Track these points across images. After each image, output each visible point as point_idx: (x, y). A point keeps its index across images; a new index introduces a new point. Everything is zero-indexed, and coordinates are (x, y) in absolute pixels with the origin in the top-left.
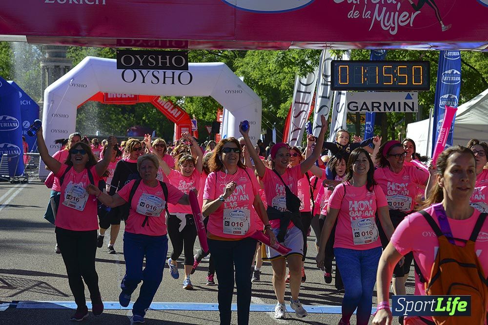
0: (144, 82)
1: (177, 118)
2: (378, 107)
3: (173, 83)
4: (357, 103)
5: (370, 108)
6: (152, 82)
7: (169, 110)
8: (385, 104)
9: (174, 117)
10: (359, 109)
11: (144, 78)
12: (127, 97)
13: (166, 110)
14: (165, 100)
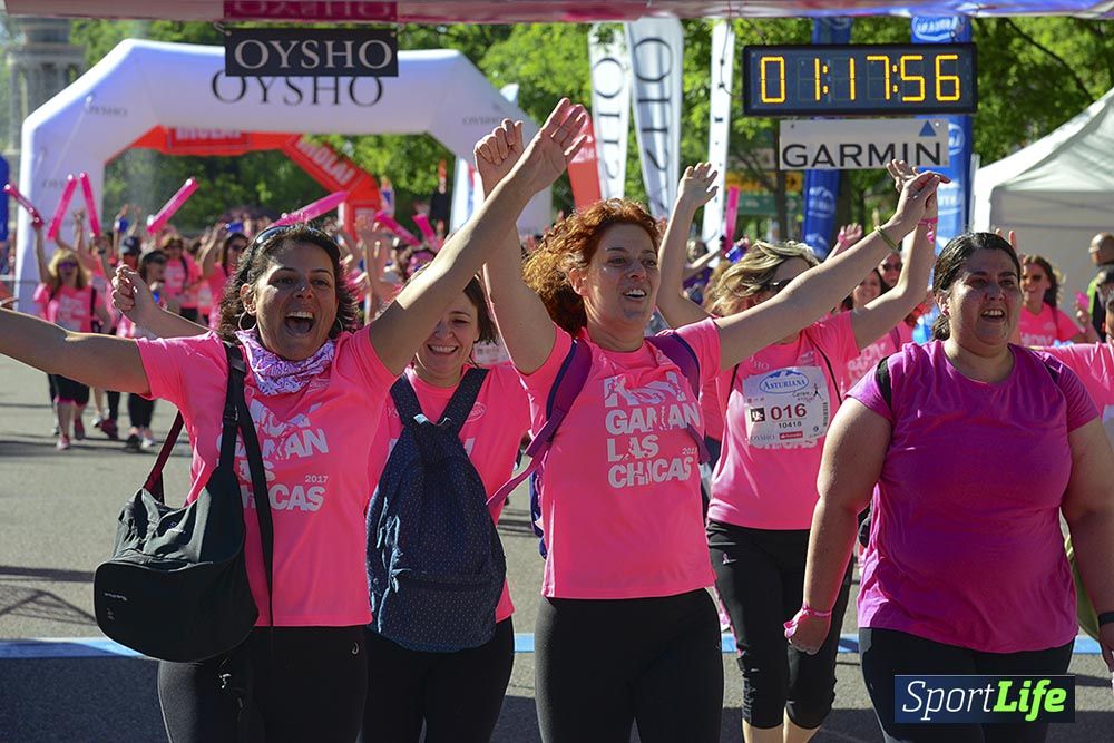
0: (265, 100)
1: (345, 187)
2: (854, 157)
3: (336, 102)
4: (804, 147)
5: (836, 158)
6: (286, 101)
7: (326, 167)
8: (872, 148)
9: (338, 183)
10: (810, 161)
11: (265, 90)
12: (222, 136)
13: (319, 167)
14: (315, 141)
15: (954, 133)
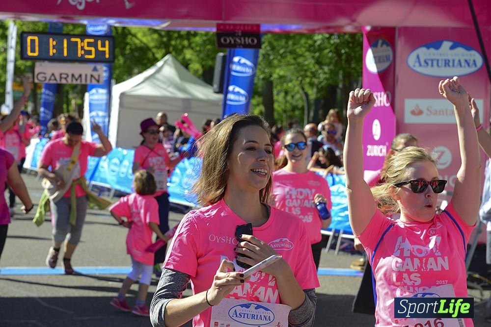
2: (66, 78)
4: (45, 74)
5: (58, 78)
8: (73, 75)
10: (48, 79)
15: (105, 71)
